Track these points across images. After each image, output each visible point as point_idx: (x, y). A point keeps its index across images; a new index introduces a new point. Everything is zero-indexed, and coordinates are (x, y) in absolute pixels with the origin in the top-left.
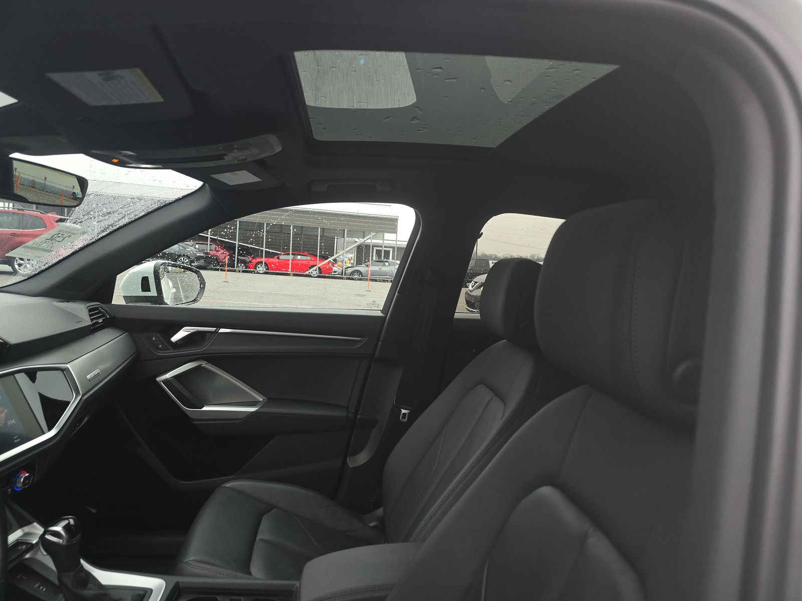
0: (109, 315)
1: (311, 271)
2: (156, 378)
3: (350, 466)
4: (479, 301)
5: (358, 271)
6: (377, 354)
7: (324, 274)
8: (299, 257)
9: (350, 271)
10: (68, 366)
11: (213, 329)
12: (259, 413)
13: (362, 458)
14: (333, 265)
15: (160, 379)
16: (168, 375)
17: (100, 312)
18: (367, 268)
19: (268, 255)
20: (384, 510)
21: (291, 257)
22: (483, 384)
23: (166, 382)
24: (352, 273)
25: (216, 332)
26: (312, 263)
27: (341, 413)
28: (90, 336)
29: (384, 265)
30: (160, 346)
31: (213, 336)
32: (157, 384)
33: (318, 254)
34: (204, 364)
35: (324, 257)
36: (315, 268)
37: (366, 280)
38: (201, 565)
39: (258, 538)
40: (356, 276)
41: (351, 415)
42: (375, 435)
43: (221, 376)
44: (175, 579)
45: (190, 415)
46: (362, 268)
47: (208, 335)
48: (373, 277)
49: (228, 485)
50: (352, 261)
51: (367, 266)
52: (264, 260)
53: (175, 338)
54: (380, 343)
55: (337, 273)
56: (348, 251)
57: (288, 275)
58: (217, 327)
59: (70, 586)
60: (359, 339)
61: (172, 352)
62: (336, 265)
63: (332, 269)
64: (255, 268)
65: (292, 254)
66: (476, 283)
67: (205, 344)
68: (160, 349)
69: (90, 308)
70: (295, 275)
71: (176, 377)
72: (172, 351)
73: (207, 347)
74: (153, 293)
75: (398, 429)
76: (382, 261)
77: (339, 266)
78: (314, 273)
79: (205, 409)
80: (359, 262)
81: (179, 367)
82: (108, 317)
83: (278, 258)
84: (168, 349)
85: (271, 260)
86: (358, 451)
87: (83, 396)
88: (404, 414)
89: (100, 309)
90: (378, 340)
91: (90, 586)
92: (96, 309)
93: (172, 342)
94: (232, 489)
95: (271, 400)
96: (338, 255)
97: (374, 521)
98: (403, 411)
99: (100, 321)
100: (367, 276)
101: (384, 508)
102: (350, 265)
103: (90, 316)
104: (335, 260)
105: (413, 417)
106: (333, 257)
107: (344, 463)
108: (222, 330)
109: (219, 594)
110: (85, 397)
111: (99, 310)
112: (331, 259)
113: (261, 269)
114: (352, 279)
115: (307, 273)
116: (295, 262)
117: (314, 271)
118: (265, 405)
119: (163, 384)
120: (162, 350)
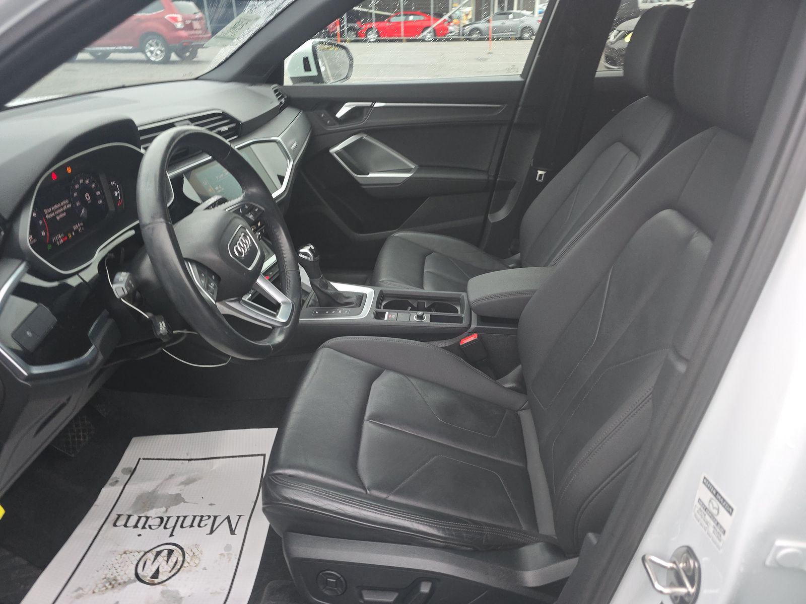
0: (286, 95)
1: (425, 33)
2: (329, 151)
3: (491, 222)
4: (623, 55)
5: (477, 29)
6: (516, 121)
7: (440, 35)
8: (411, 18)
9: (468, 29)
10: (279, 138)
11: (369, 104)
12: (415, 178)
13: (502, 214)
14: (449, 23)
15: (333, 150)
16: (339, 148)
17: (280, 93)
18: (487, 25)
19: (380, 18)
20: (521, 256)
21: (402, 19)
22: (619, 141)
23: (338, 153)
24: (472, 32)
25: (371, 107)
26: (425, 24)
27: (482, 177)
28: (280, 114)
29: (508, 18)
30: (328, 122)
31: (369, 111)
32: (331, 155)
33: (432, 12)
34: (365, 137)
35: (439, 15)
36: (429, 30)
37: (488, 39)
38: (392, 283)
39: (425, 271)
40: (475, 36)
41: (491, 178)
42: (513, 195)
43: (379, 147)
44: (379, 289)
45: (361, 182)
46: (481, 25)
47: (365, 109)
48: (496, 35)
49: (396, 235)
50: (470, 17)
51: (488, 20)
52: (374, 25)
53: (339, 115)
54: (519, 109)
55: (453, 34)
56: (465, 4)
57: (401, 41)
58: (373, 102)
59: (319, 287)
60: (498, 106)
61: (338, 127)
62: (452, 24)
63: (447, 29)
64: (366, 35)
65: (405, 15)
66: (620, 31)
67: (364, 118)
68: (329, 125)
69: (275, 89)
70: (408, 41)
71: (345, 149)
73: (365, 121)
74: (314, 72)
75: (533, 189)
76: (505, 14)
77: (455, 24)
78: (429, 36)
79: (371, 175)
80: (478, 17)
81: (345, 140)
82: (286, 97)
83: (389, 21)
84: (335, 125)
85: (381, 24)
86: (498, 208)
87: (293, 161)
88: (541, 175)
89: (280, 90)
90: (517, 106)
91: (329, 288)
92: (278, 90)
93: (337, 118)
94: (400, 238)
95: (421, 167)
96: (454, 9)
97: (513, 263)
98: (540, 172)
99: (283, 101)
100: (488, 35)
101: (521, 254)
102: (467, 23)
104: (450, 17)
105: (548, 178)
106: (449, 14)
107: (486, 219)
108: (378, 105)
109: (410, 298)
110: (295, 163)
112: (446, 17)
113: (372, 36)
114: (470, 40)
115: (420, 37)
116: (407, 24)
117: (428, 34)
118: (417, 171)
119: (335, 155)
120: (330, 126)
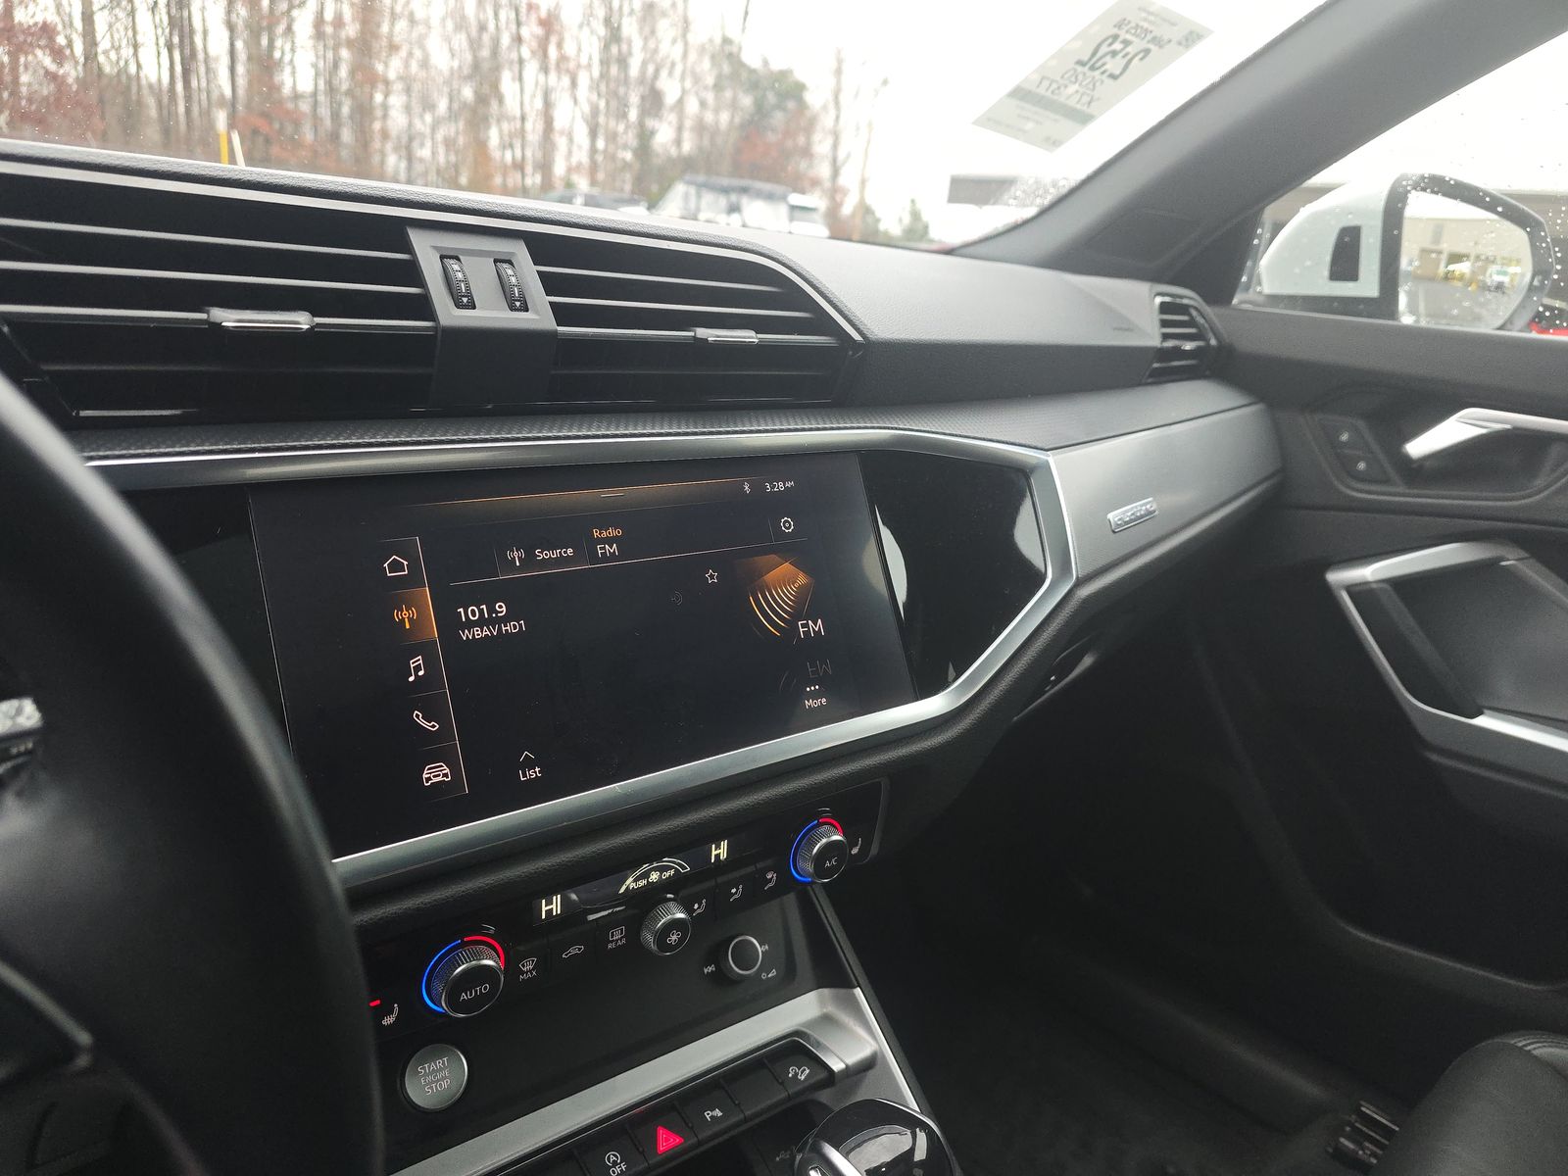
0: (1217, 338)
2: (1323, 574)
10: (1052, 459)
15: (1341, 577)
16: (1370, 572)
17: (1191, 323)
23: (1360, 591)
28: (1149, 388)
30: (1362, 466)
32: (1327, 591)
34: (1511, 559)
45: (1422, 729)
53: (1419, 447)
61: (1399, 495)
67: (1539, 482)
68: (1360, 477)
69: (1164, 300)
71: (1401, 585)
72: (1401, 489)
73: (1542, 496)
74: (1364, 285)
79: (1484, 721)
81: (1415, 550)
82: (1213, 342)
84: (1387, 481)
87: (1080, 582)
89: (1194, 313)
92: (1183, 309)
93: (1406, 456)
99: (1188, 346)
103: (1164, 324)
110: (1087, 590)
111: (1190, 315)
119: (1345, 597)
120: (1363, 480)
